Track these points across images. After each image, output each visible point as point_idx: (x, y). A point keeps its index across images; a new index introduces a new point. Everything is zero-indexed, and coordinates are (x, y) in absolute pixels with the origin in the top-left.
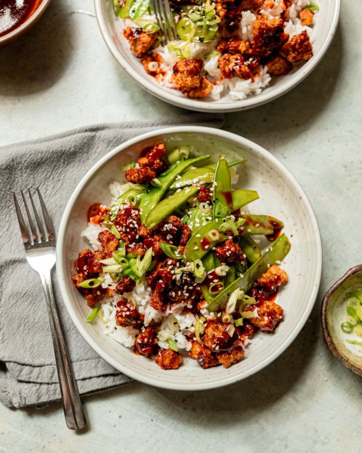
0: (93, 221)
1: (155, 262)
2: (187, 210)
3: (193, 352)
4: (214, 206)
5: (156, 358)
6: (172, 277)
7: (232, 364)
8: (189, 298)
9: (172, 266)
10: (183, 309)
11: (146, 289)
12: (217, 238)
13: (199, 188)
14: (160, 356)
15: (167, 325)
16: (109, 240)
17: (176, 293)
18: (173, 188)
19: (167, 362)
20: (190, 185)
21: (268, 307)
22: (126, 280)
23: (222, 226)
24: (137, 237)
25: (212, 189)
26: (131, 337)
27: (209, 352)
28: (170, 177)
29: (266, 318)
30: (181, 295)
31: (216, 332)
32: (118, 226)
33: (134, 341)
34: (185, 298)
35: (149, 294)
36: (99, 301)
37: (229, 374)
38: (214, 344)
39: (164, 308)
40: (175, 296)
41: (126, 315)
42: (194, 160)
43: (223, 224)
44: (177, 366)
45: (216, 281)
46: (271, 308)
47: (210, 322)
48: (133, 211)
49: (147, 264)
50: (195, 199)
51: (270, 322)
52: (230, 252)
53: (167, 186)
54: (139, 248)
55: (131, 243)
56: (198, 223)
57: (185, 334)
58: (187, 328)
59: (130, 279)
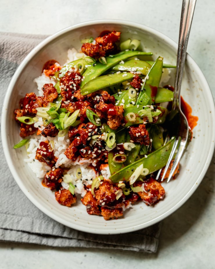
0: (46, 72)
1: (79, 122)
2: (119, 90)
3: (84, 199)
4: (140, 94)
5: (56, 194)
6: (88, 138)
7: (111, 219)
8: (95, 158)
9: (92, 130)
10: (89, 165)
11: (65, 139)
12: (133, 119)
13: (134, 76)
14: (59, 193)
15: (73, 172)
16: (50, 92)
17: (86, 151)
18: (114, 69)
19: (63, 199)
20: (129, 72)
21: (155, 186)
22: (52, 128)
23: (141, 112)
24: (72, 97)
25: (144, 81)
26: (43, 171)
27: (97, 204)
28: (116, 60)
29: (150, 194)
30: (90, 154)
31: (107, 191)
32: (62, 84)
33: (44, 175)
34: (93, 158)
35: (66, 144)
36: (29, 135)
37: (106, 226)
38: (102, 200)
39: (74, 159)
40: (85, 153)
41: (43, 154)
42: (139, 53)
43: (142, 110)
44: (70, 205)
45: (121, 153)
46: (156, 188)
47: (105, 182)
48: (76, 76)
49: (72, 121)
50: (128, 84)
51: (151, 198)
52: (139, 134)
53: (111, 66)
54: (72, 106)
55: (67, 100)
56: (123, 103)
57: (85, 183)
58: (87, 180)
59: (56, 128)
